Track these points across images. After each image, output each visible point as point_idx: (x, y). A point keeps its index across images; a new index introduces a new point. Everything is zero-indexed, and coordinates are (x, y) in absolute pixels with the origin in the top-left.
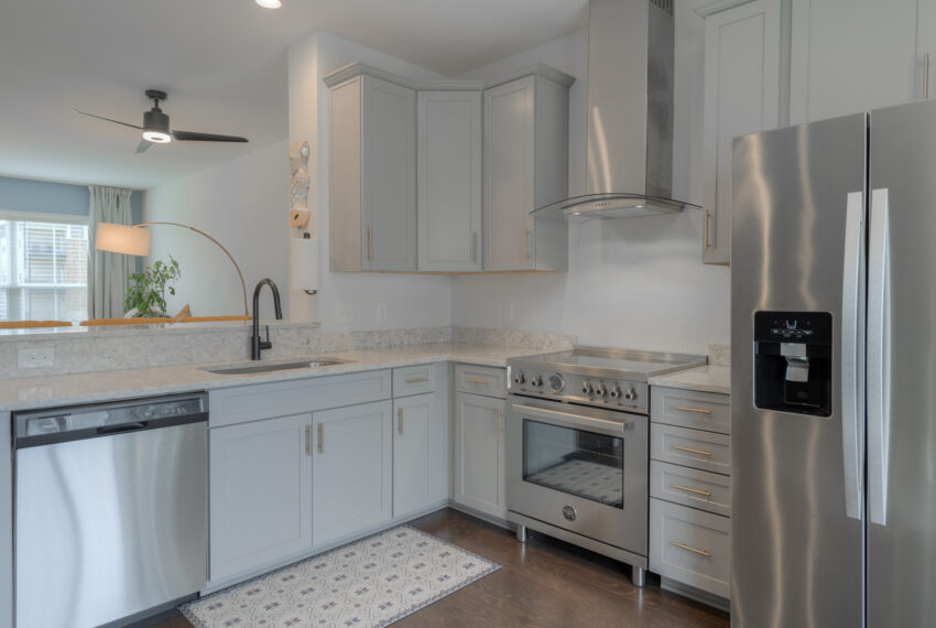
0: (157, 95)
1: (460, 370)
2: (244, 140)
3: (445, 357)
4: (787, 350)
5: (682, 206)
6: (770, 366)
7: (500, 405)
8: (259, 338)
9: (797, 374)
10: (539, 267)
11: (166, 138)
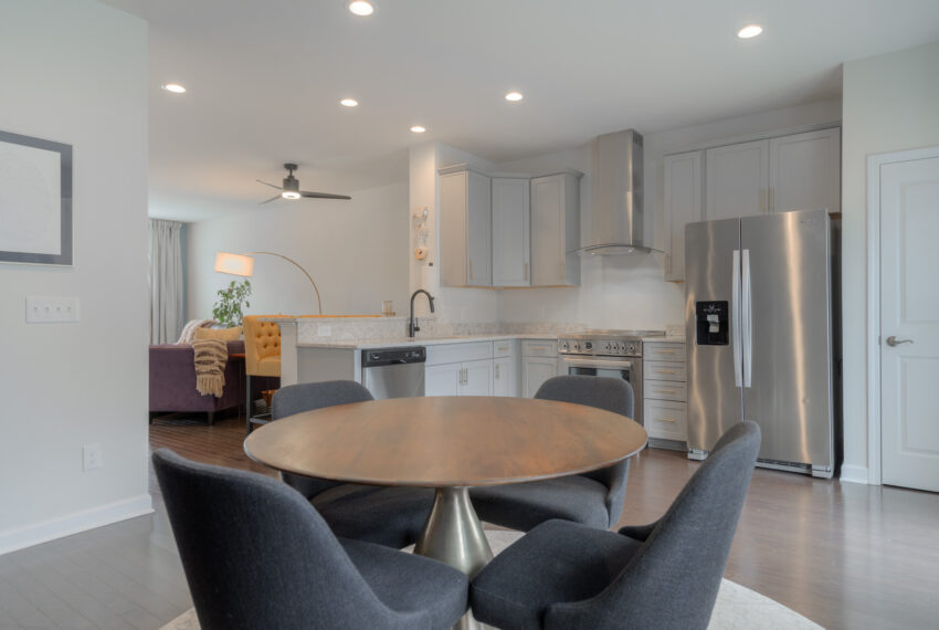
0: (291, 167)
1: (525, 343)
2: (349, 198)
3: (515, 337)
4: (710, 318)
5: (649, 250)
6: (703, 325)
7: (553, 361)
8: (414, 325)
9: (714, 329)
10: (569, 284)
11: (297, 196)
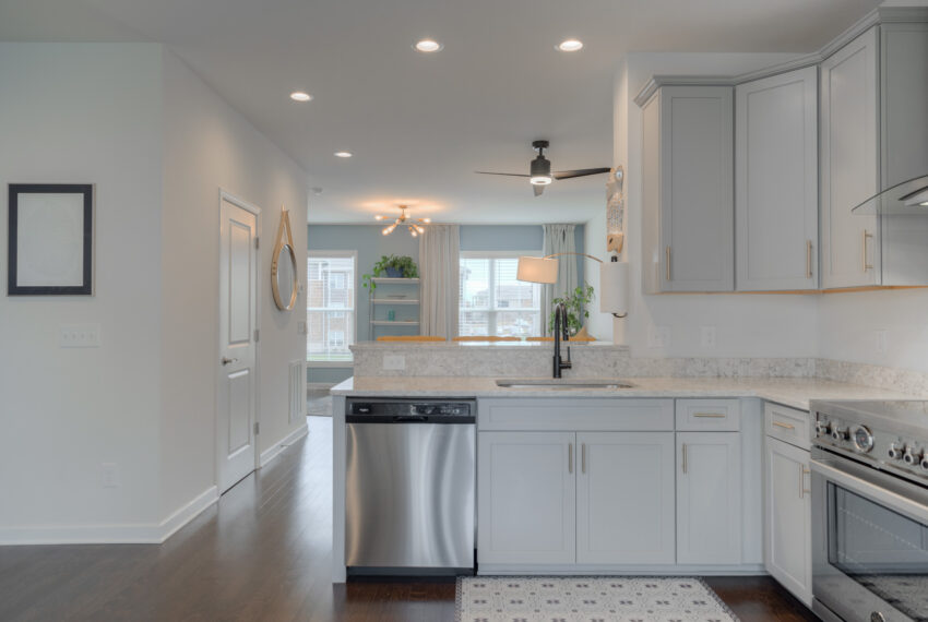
0: (541, 144)
1: (768, 410)
8: (560, 358)
11: (548, 180)
